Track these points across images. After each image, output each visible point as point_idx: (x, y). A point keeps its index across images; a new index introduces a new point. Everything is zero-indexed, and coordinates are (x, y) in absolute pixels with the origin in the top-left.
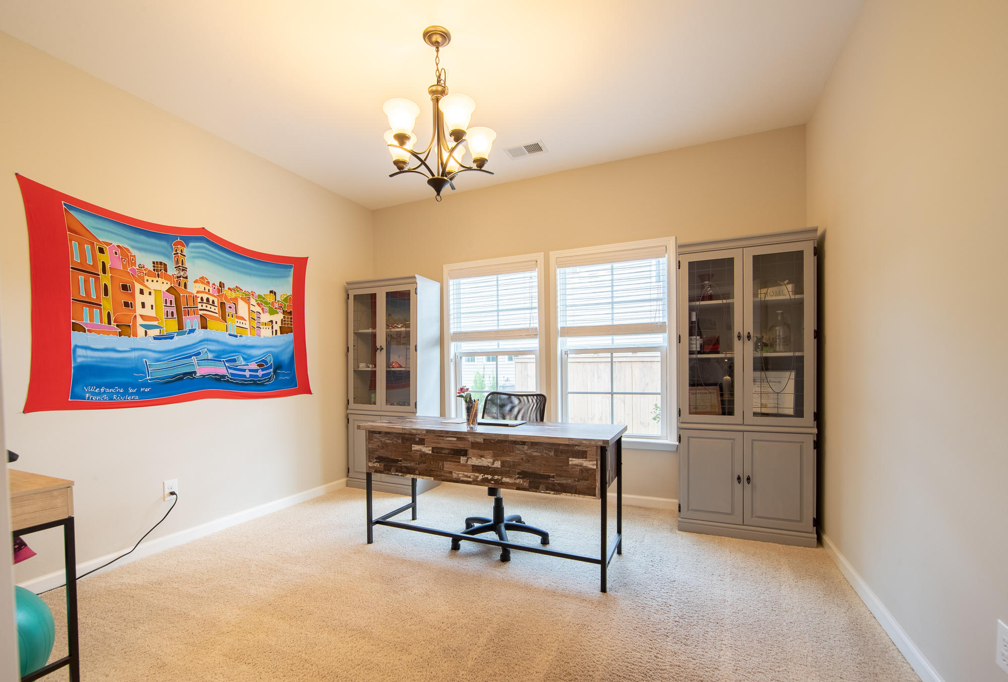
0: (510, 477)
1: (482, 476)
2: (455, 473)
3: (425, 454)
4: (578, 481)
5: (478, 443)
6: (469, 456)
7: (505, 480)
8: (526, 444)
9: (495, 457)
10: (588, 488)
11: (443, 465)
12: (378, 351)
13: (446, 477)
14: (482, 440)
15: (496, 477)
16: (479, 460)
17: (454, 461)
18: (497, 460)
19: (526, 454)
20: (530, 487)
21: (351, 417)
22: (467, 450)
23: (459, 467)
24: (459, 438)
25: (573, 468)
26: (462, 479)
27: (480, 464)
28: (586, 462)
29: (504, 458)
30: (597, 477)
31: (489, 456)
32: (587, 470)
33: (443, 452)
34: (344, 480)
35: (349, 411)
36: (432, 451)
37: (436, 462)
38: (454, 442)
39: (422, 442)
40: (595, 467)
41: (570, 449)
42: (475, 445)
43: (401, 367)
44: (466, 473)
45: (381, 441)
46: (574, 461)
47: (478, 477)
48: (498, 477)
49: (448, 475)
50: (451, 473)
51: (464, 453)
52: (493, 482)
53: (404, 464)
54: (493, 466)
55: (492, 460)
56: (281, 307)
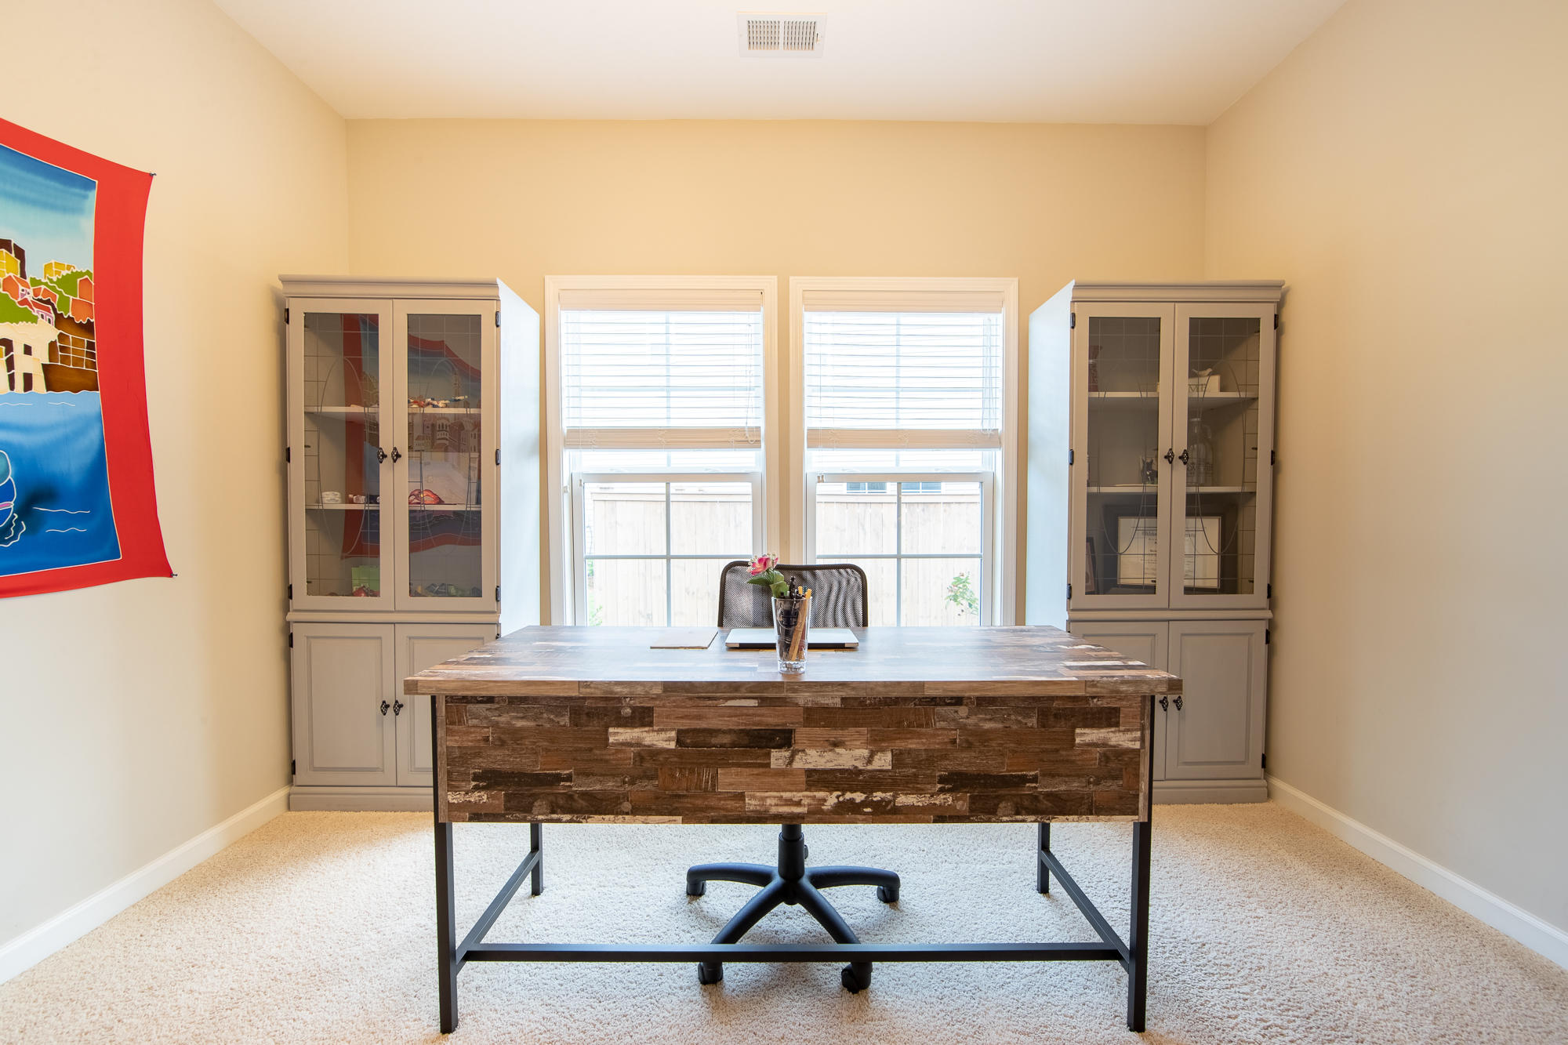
0: (919, 792)
1: (838, 797)
2: (753, 797)
3: (654, 753)
4: (1097, 783)
5: (826, 709)
6: (797, 747)
7: (904, 800)
8: (965, 701)
9: (876, 744)
10: (1121, 798)
11: (715, 777)
12: (388, 461)
13: (726, 810)
14: (838, 701)
15: (878, 796)
16: (829, 755)
17: (748, 765)
18: (883, 750)
19: (963, 728)
20: (971, 810)
21: (296, 629)
22: (791, 732)
23: (767, 780)
24: (764, 701)
25: (1084, 752)
26: (774, 810)
27: (829, 766)
28: (1117, 734)
29: (900, 745)
30: (1142, 769)
31: (858, 743)
32: (1119, 753)
33: (714, 741)
34: (281, 794)
35: (291, 616)
36: (679, 742)
37: (692, 772)
38: (751, 712)
39: (643, 717)
40: (1137, 745)
41: (1078, 706)
42: (817, 716)
43: (440, 502)
44: (787, 795)
45: (495, 725)
46: (1086, 735)
47: (825, 800)
48: (883, 795)
49: (730, 804)
50: (741, 797)
51: (784, 739)
52: (868, 810)
53: (579, 786)
54: (870, 767)
55: (866, 753)
56: (48, 302)
